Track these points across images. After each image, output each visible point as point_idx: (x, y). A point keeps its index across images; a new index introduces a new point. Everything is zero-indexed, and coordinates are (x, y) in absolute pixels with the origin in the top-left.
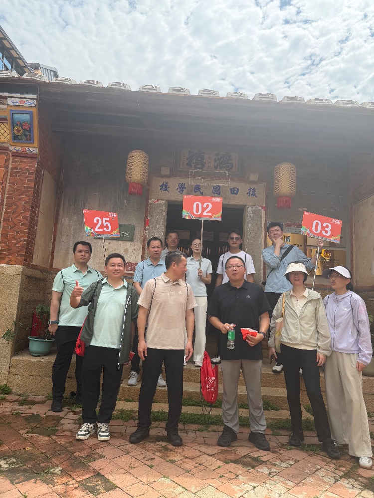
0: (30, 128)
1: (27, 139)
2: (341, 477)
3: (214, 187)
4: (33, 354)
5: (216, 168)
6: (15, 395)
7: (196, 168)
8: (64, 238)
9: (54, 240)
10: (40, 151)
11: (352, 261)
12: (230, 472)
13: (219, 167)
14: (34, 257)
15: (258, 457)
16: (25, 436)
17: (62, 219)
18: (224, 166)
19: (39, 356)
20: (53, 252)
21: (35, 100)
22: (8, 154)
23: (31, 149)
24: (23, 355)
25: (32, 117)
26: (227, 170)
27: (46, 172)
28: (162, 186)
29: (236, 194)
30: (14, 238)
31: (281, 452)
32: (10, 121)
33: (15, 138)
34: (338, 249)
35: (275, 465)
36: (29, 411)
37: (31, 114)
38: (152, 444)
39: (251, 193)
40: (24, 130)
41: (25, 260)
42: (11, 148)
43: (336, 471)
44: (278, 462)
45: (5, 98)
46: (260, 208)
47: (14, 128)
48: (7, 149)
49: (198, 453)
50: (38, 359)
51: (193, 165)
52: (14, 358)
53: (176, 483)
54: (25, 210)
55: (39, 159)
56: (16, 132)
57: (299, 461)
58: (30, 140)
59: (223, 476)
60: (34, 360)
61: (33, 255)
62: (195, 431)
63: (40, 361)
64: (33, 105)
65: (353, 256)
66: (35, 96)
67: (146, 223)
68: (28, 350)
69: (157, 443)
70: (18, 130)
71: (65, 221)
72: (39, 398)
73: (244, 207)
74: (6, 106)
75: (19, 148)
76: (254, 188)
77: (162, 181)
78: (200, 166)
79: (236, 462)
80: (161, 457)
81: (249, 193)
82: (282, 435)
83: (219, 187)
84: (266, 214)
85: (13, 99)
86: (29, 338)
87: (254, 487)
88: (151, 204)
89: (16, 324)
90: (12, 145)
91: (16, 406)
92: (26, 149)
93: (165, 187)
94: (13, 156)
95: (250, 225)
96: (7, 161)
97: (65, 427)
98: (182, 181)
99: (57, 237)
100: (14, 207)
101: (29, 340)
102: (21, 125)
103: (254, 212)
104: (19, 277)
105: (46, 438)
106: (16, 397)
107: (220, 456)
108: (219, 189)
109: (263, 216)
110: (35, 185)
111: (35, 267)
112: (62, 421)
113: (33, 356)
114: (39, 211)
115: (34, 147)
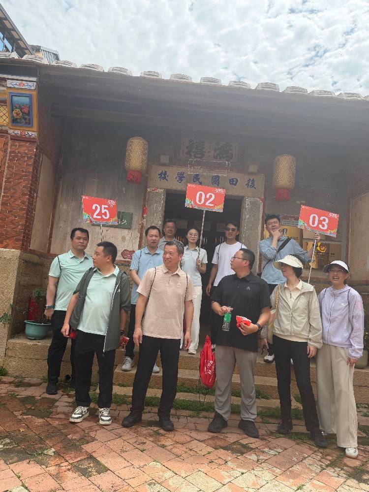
0: (29, 112)
1: (26, 123)
2: (327, 466)
3: (213, 177)
4: (30, 338)
5: (215, 158)
6: (11, 377)
7: (195, 157)
8: (62, 224)
9: (52, 226)
10: (39, 135)
11: (347, 255)
12: (219, 458)
13: (218, 157)
14: (32, 242)
15: (247, 444)
16: (20, 417)
17: (60, 205)
18: (224, 156)
19: (35, 339)
20: (51, 237)
21: (35, 83)
22: (7, 138)
23: (30, 133)
24: (19, 338)
25: (31, 101)
26: (227, 161)
27: (45, 157)
28: (161, 174)
29: (235, 185)
30: (12, 222)
31: (270, 439)
32: (8, 103)
33: (14, 121)
34: (333, 243)
35: (263, 452)
36: (24, 393)
37: (30, 97)
38: (144, 429)
39: (250, 184)
40: (23, 113)
41: (23, 244)
42: (11, 131)
43: (323, 460)
44: (266, 450)
45: (5, 80)
46: (259, 200)
47: (13, 111)
48: (6, 132)
49: (189, 439)
50: (35, 342)
51: (193, 154)
52: (11, 341)
53: (167, 467)
54: (23, 194)
55: (38, 144)
56: (15, 115)
57: (286, 449)
58: (29, 123)
59: (213, 462)
60: (30, 343)
61: (30, 240)
62: (187, 417)
63: (36, 345)
64: (33, 88)
65: (348, 250)
66: (34, 79)
67: (144, 212)
68: (24, 333)
69: (149, 428)
70: (17, 114)
71: (63, 207)
72: (35, 380)
73: (243, 197)
74: (5, 89)
75: (18, 132)
76: (253, 179)
77: (161, 169)
78: (200, 155)
79: (225, 448)
80: (152, 442)
81: (248, 184)
82: (270, 423)
83: (218, 177)
84: (264, 206)
85: (13, 81)
86: (26, 321)
87: (243, 474)
88: (149, 192)
89: (13, 308)
90: (11, 129)
91: (13, 388)
92: (25, 133)
93: (163, 176)
94: (11, 139)
95: (247, 217)
96: (6, 144)
97: (59, 410)
98: (181, 170)
99: (55, 222)
100: (12, 191)
101: (26, 323)
102: (21, 109)
103: (252, 203)
104: (17, 262)
105: (41, 420)
106: (12, 379)
107: (210, 442)
108: (218, 180)
109: (261, 208)
110: (33, 170)
111: (33, 252)
112: (57, 404)
113: (29, 339)
114: (37, 196)
115: (33, 131)
